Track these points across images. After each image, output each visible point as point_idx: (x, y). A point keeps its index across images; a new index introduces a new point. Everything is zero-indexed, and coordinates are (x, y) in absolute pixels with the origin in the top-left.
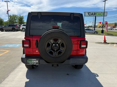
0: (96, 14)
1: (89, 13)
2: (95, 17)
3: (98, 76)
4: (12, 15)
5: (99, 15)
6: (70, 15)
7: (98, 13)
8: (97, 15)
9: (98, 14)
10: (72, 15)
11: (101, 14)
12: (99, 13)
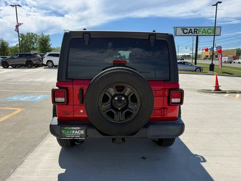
0: (199, 31)
1: (183, 29)
2: (197, 36)
3: (205, 161)
4: (26, 34)
5: (204, 34)
6: (147, 38)
7: (203, 29)
8: (200, 33)
9: (202, 30)
10: (151, 36)
11: (209, 31)
12: (204, 29)
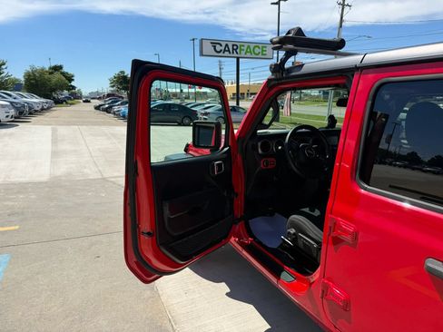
0: (241, 50)
1: (214, 44)
2: (238, 59)
5: (248, 55)
7: (246, 45)
8: (243, 54)
9: (245, 48)
11: (257, 50)
12: (249, 47)
